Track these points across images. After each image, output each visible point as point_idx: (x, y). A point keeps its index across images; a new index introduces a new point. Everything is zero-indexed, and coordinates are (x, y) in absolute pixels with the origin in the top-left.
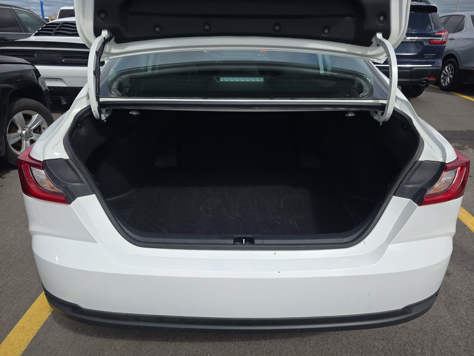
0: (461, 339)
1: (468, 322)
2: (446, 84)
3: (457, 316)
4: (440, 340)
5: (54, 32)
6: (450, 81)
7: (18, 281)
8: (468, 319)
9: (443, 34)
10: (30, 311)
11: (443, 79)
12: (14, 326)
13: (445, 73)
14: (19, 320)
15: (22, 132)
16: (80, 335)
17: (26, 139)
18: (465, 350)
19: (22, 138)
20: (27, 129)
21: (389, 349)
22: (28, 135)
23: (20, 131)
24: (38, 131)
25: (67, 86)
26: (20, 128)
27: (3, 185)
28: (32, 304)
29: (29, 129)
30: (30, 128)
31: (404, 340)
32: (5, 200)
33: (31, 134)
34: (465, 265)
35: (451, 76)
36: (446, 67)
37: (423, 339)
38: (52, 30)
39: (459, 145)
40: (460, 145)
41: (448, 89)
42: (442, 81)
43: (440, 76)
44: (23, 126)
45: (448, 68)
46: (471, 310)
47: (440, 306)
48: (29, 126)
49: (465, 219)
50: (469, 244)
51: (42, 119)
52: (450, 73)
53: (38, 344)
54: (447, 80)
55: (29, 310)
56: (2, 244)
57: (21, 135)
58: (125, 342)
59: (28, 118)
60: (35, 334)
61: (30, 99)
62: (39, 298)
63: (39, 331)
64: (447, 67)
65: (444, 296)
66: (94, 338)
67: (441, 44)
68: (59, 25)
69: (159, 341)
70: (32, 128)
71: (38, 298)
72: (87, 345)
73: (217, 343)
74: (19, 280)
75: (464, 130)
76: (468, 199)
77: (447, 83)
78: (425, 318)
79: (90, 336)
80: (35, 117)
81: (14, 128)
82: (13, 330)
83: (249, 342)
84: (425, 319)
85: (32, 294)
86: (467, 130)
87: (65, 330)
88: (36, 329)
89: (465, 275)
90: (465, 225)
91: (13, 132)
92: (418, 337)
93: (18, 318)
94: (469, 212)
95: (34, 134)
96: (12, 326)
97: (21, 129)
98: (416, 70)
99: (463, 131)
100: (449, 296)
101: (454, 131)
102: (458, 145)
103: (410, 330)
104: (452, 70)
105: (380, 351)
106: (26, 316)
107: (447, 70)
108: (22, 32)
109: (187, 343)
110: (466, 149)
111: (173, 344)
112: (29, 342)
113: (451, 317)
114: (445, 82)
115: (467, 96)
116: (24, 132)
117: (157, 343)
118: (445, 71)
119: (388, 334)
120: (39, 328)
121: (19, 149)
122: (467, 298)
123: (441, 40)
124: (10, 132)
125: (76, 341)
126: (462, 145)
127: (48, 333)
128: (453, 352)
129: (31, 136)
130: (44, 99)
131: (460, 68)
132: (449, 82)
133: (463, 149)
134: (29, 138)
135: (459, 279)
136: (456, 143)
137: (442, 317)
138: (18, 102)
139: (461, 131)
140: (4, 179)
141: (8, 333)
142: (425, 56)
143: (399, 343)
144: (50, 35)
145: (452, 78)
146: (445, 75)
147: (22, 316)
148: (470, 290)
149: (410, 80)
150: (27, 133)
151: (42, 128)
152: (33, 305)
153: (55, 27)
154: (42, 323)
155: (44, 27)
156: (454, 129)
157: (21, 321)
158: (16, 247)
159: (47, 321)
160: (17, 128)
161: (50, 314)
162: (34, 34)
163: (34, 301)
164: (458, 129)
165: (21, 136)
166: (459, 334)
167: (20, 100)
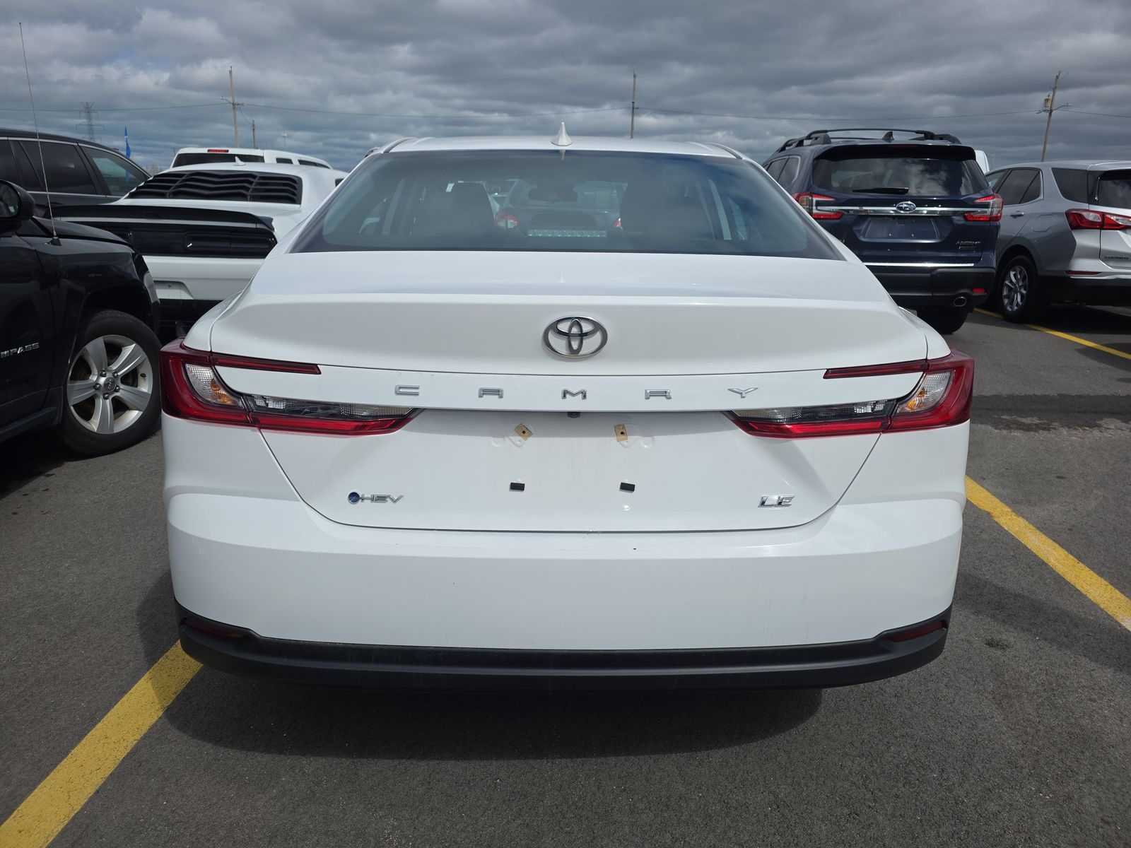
0: (1023, 756)
1: (1040, 727)
2: (1016, 308)
3: (1017, 717)
4: (980, 757)
5: (171, 190)
6: (1021, 301)
7: (89, 657)
8: (1039, 722)
9: (991, 201)
10: (118, 709)
11: (1007, 297)
12: (86, 735)
13: (1009, 284)
14: (96, 724)
15: (98, 379)
16: (226, 749)
17: (104, 395)
18: (1031, 775)
19: (97, 392)
20: (109, 375)
21: (874, 772)
22: (110, 388)
23: (93, 378)
24: (130, 381)
25: (192, 299)
26: (95, 371)
27: (47, 489)
28: (122, 696)
29: (114, 375)
30: (115, 372)
31: (905, 757)
32: (54, 516)
33: (118, 386)
34: (1040, 631)
35: (1024, 292)
36: (1012, 274)
37: (945, 755)
38: (168, 188)
39: (1039, 422)
40: (1042, 422)
41: (1021, 319)
42: (1006, 301)
43: (1002, 292)
44: (102, 367)
45: (1015, 275)
46: (1048, 707)
47: (983, 700)
48: (114, 367)
49: (1045, 552)
50: (1051, 595)
51: (142, 356)
52: (1020, 284)
53: (138, 765)
54: (1017, 299)
55: (115, 707)
56: (53, 593)
57: (95, 386)
58: (322, 761)
59: (113, 351)
60: (130, 748)
61: (122, 313)
62: (136, 686)
63: (138, 743)
64: (1014, 273)
65: (991, 684)
66: (256, 754)
67: (989, 221)
68: (184, 178)
69: (393, 759)
70: (119, 374)
71: (134, 687)
72: (242, 766)
73: (516, 762)
74: (93, 656)
75: (1051, 394)
76: (1053, 516)
77: (1017, 305)
78: (950, 720)
79: (248, 750)
80: (129, 350)
81: (83, 370)
82: (83, 742)
83: (583, 759)
84: (949, 723)
85: (122, 680)
86: (1059, 395)
87: (196, 740)
88: (132, 739)
89: (1038, 648)
90: (1043, 563)
91: (80, 380)
92: (934, 752)
93: (92, 721)
94: (1054, 541)
95: (122, 386)
96: (81, 736)
97: (96, 373)
98: (941, 273)
99: (1049, 395)
100: (1003, 683)
101: (1030, 396)
102: (1037, 422)
103: (918, 741)
104: (1024, 280)
105: (854, 774)
106: (111, 717)
107: (1014, 280)
108: (97, 194)
109: (453, 762)
110: (1055, 429)
111: (423, 763)
112: (118, 762)
113: (1004, 720)
114: (1011, 303)
115: (1062, 332)
116: (102, 380)
117: (391, 761)
118: (1011, 282)
119: (872, 747)
120: (138, 737)
121: (88, 416)
122: (1040, 687)
123: (989, 213)
124: (74, 378)
125: (219, 760)
126: (1045, 421)
127: (158, 747)
128: (1007, 778)
129: (116, 391)
130: (149, 315)
131: (1040, 273)
132: (1021, 304)
133: (1048, 429)
134: (112, 393)
135: (1026, 655)
136: (1033, 417)
137: (985, 719)
138: (99, 316)
139: (1044, 396)
140: (49, 478)
141: (73, 747)
142: (959, 245)
143: (895, 762)
144: (163, 196)
145: (1025, 296)
146: (1010, 289)
147: (102, 717)
148: (1046, 674)
149: (930, 295)
150: (109, 384)
151: (139, 375)
152: (123, 699)
153: (175, 182)
154: (145, 729)
155: (151, 181)
156: (1031, 392)
157: (99, 725)
158: (82, 598)
159: (155, 725)
160: (89, 372)
161: (160, 713)
162: (128, 194)
163: (125, 692)
164: (1040, 392)
165: (96, 389)
166: (1019, 747)
167: (104, 312)
